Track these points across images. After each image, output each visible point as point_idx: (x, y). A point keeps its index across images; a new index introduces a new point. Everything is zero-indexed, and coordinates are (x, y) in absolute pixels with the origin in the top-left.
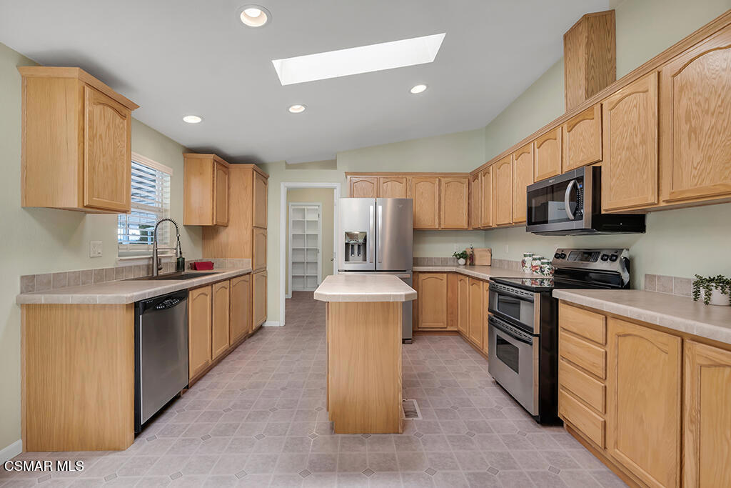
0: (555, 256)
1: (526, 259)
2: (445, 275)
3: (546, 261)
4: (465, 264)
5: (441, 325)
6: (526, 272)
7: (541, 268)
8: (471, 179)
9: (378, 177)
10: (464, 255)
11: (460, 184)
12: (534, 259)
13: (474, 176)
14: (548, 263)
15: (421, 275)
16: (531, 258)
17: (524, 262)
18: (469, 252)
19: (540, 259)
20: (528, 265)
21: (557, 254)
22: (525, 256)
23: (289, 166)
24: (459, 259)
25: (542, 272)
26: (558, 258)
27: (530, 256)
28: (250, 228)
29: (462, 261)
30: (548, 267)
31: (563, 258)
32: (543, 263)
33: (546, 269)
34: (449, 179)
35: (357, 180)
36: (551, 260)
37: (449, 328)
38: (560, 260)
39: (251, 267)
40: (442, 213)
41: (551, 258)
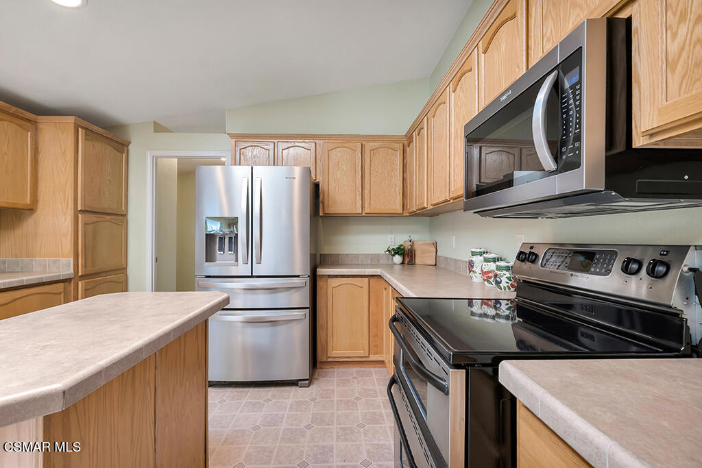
0: (518, 258)
1: (474, 259)
2: (366, 280)
3: (502, 264)
4: (403, 263)
5: (361, 353)
6: (475, 280)
7: (496, 276)
8: (406, 143)
9: (276, 141)
10: (400, 251)
11: (390, 151)
12: (487, 260)
13: (409, 138)
14: (507, 269)
15: (329, 280)
16: (482, 258)
17: (471, 264)
18: (408, 246)
19: (495, 260)
20: (477, 269)
21: (521, 253)
22: (473, 254)
23: (158, 128)
24: (394, 255)
25: (498, 283)
26: (523, 261)
27: (481, 254)
28: (70, 212)
29: (398, 259)
30: (508, 274)
31: (533, 262)
32: (499, 268)
33: (504, 280)
34: (376, 144)
35: (245, 145)
36: (512, 264)
37: (372, 358)
38: (527, 266)
39: (72, 271)
40: (366, 192)
41: (512, 260)
